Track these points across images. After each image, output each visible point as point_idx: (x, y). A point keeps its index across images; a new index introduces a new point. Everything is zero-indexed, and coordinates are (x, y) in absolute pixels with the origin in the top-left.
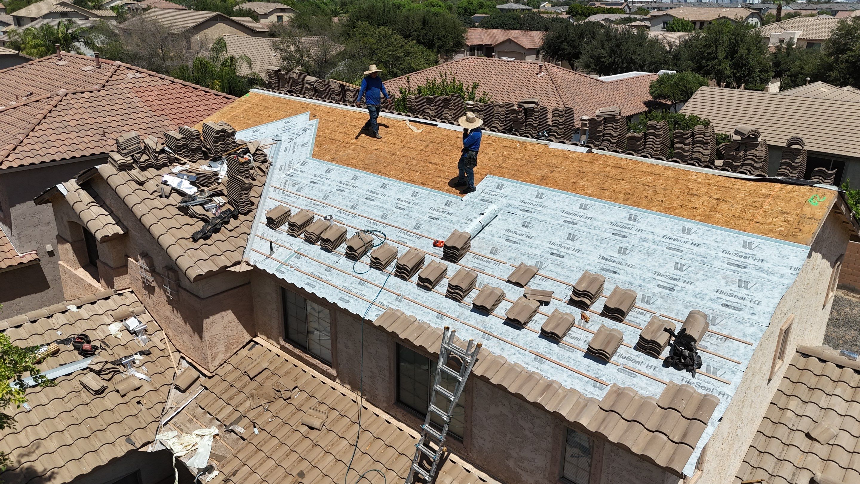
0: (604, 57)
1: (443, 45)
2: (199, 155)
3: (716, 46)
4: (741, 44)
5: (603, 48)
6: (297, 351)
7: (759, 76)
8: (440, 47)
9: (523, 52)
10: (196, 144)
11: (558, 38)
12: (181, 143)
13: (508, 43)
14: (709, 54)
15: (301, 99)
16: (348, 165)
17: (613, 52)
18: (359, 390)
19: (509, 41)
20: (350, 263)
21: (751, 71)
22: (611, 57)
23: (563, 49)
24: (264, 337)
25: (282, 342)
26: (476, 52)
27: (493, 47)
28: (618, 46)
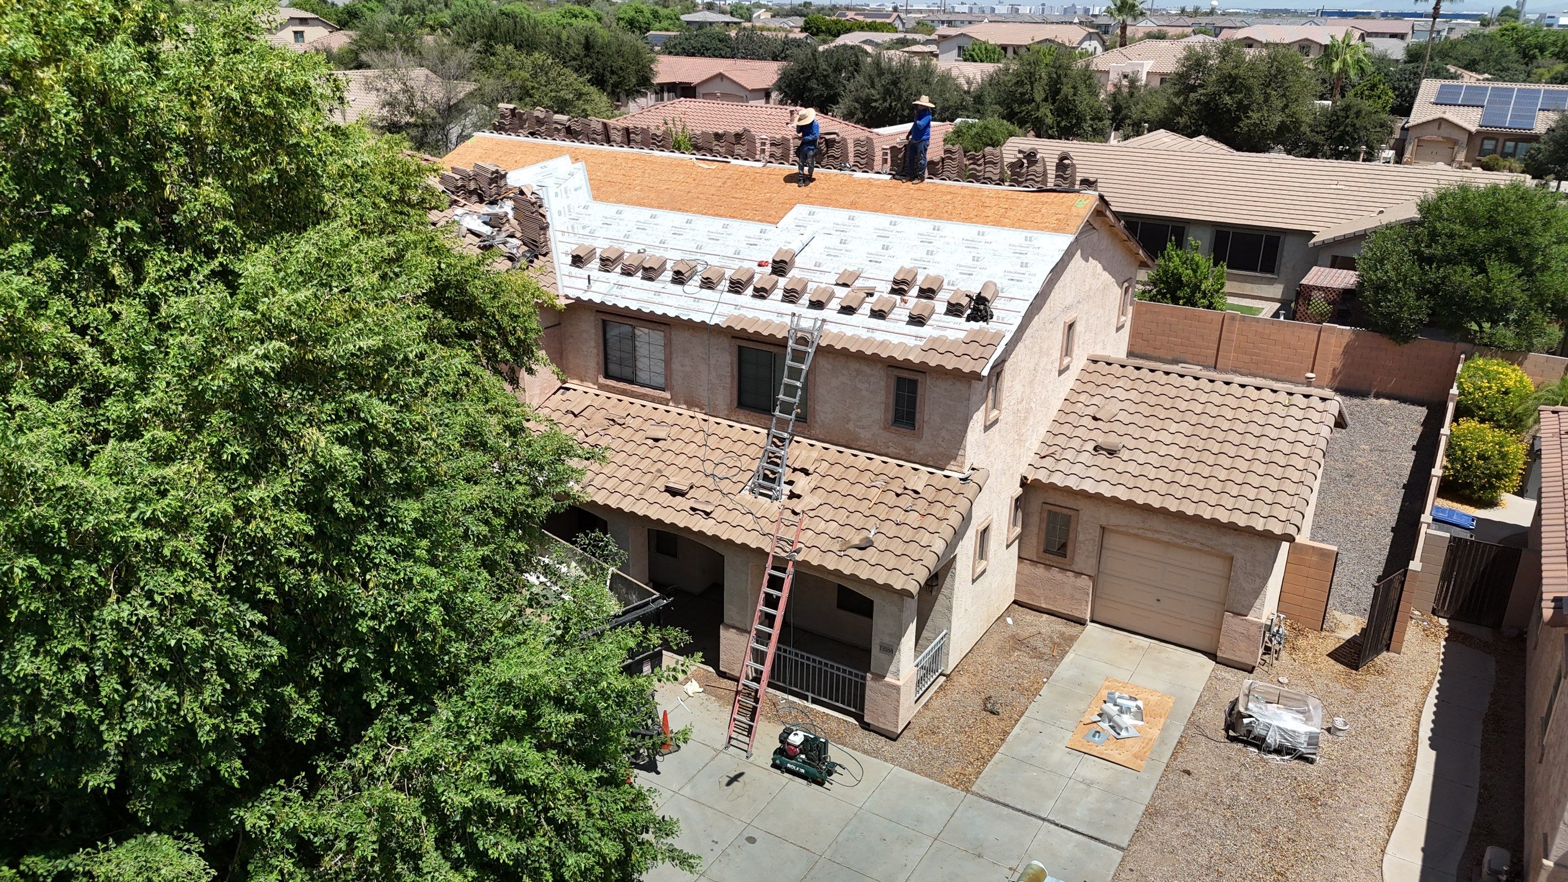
0: (876, 101)
1: (620, 83)
2: (475, 198)
3: (1032, 83)
4: (1064, 80)
5: (873, 86)
6: (621, 385)
7: (1091, 126)
8: (615, 86)
9: (743, 94)
10: (472, 186)
11: (802, 71)
12: (460, 183)
13: (718, 80)
14: (1022, 94)
15: (549, 141)
16: (640, 205)
17: (887, 92)
18: (697, 406)
19: (721, 76)
20: (678, 288)
21: (1080, 119)
22: (885, 100)
23: (811, 89)
24: (576, 382)
25: (602, 380)
26: (666, 95)
27: (695, 87)
28: (895, 83)
